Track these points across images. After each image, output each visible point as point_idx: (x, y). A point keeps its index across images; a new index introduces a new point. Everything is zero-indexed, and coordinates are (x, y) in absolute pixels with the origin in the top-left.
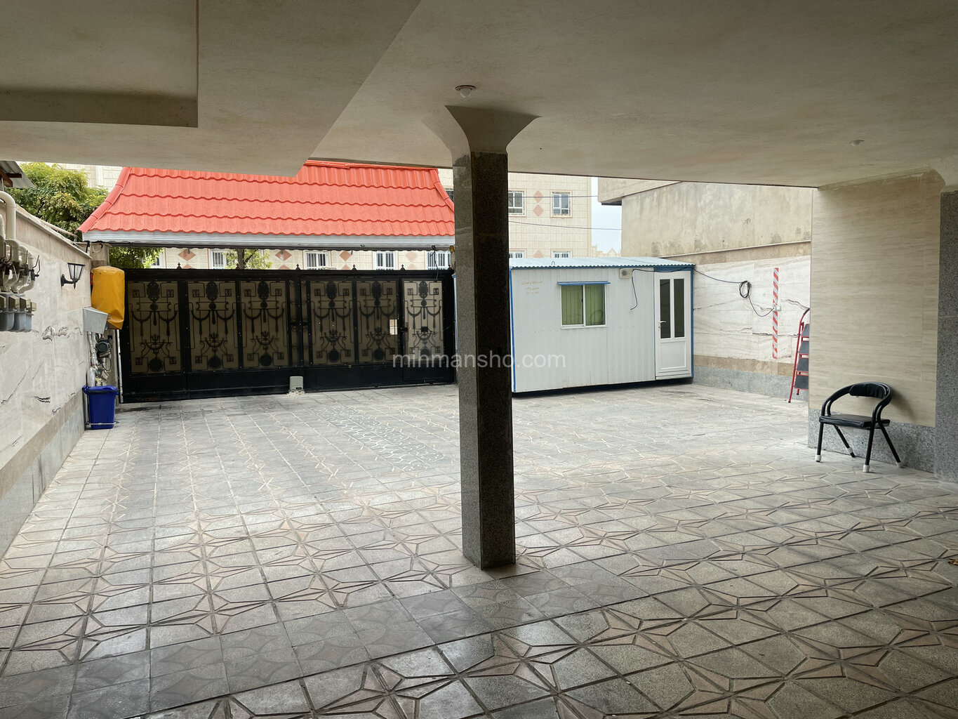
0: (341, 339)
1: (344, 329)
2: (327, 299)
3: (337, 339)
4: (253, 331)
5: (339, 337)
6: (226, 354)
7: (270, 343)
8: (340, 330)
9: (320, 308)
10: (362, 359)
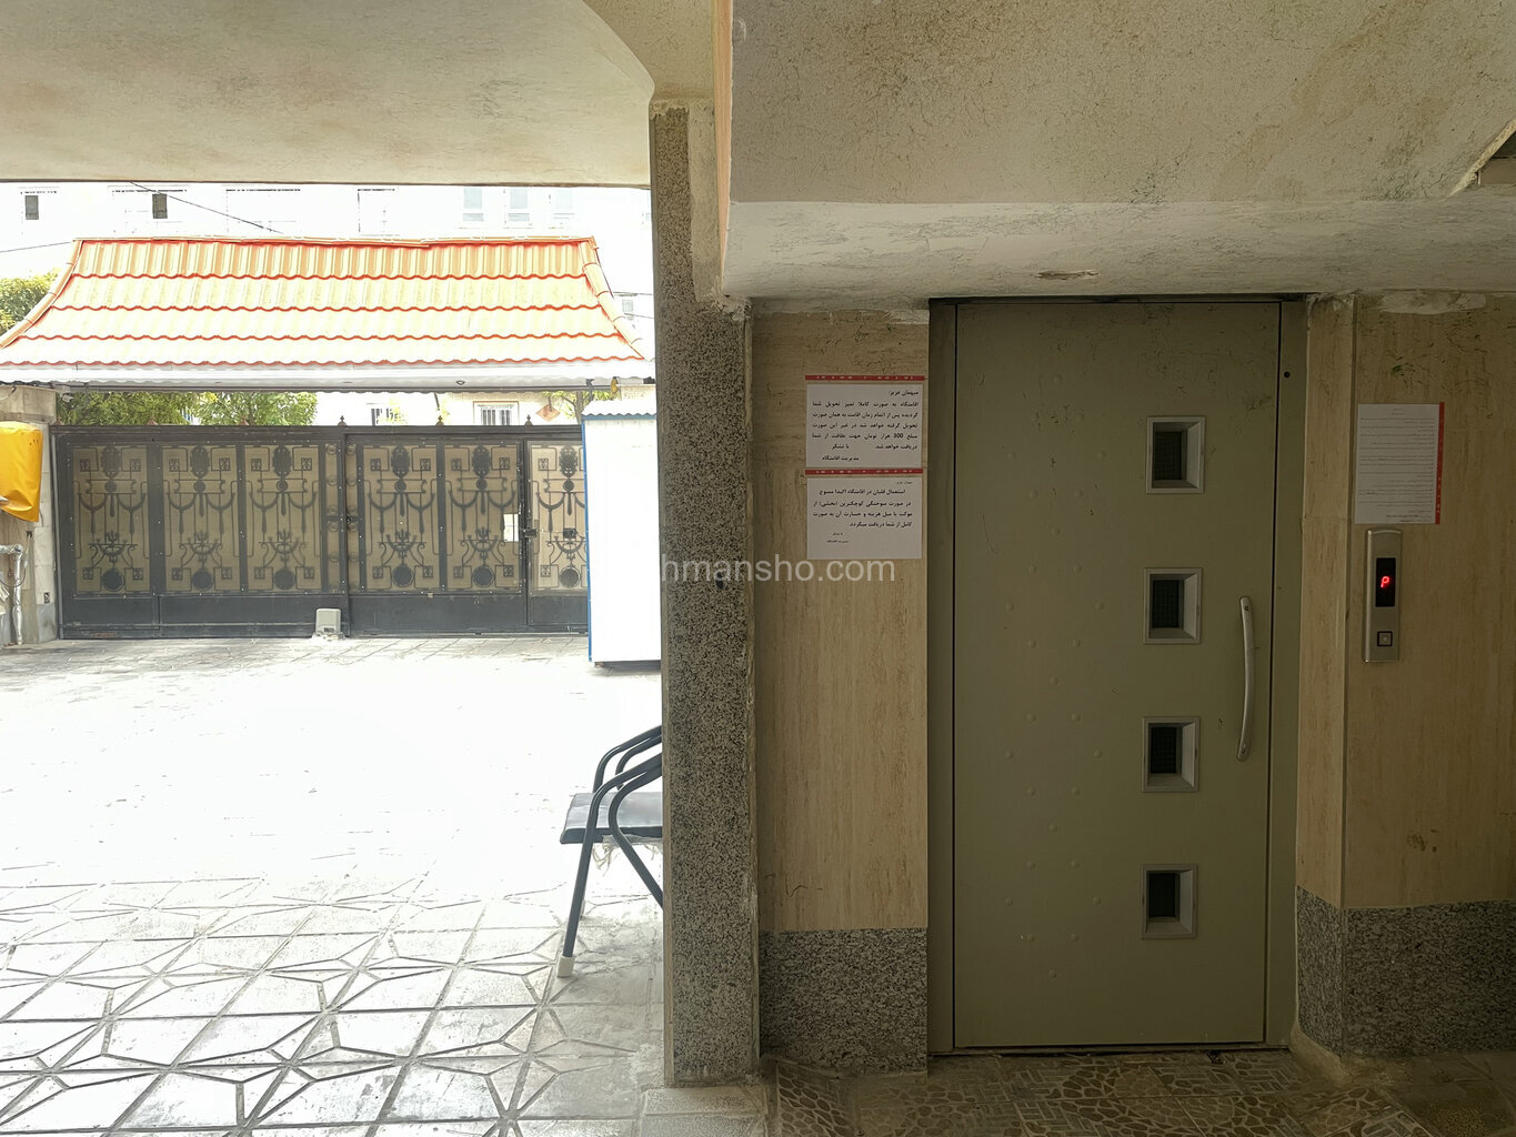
0: (416, 546)
1: (422, 530)
2: (393, 476)
3: (409, 547)
4: (264, 530)
5: (413, 543)
6: (221, 567)
7: (292, 550)
8: (414, 531)
9: (379, 492)
10: (453, 584)
